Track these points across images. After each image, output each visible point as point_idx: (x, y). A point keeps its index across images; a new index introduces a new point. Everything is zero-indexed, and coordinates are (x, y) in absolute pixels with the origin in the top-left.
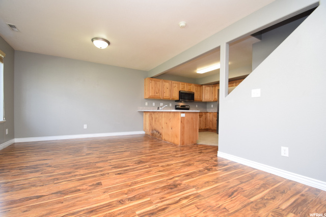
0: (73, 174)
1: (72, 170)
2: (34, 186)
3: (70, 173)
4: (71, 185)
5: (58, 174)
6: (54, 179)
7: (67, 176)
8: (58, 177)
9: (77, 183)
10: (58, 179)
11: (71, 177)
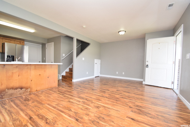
0: (121, 96)
1: (121, 98)
2: (137, 98)
3: (122, 97)
4: (125, 93)
5: (127, 99)
6: (129, 98)
7: (124, 97)
8: (128, 98)
9: (122, 93)
10: (128, 97)
11: (123, 96)
